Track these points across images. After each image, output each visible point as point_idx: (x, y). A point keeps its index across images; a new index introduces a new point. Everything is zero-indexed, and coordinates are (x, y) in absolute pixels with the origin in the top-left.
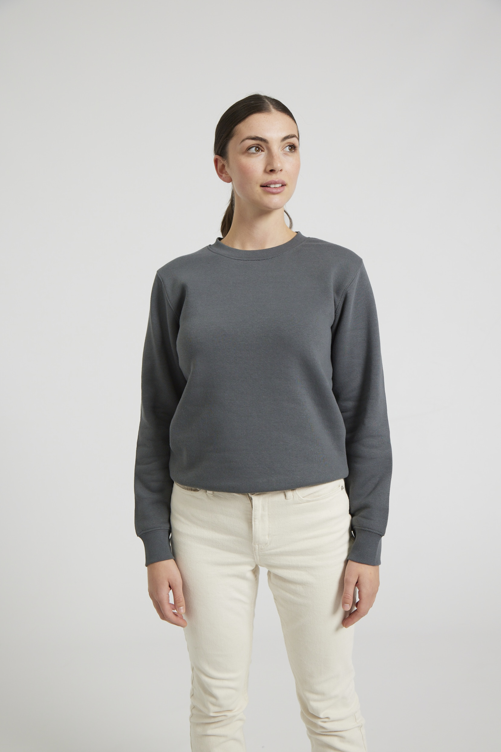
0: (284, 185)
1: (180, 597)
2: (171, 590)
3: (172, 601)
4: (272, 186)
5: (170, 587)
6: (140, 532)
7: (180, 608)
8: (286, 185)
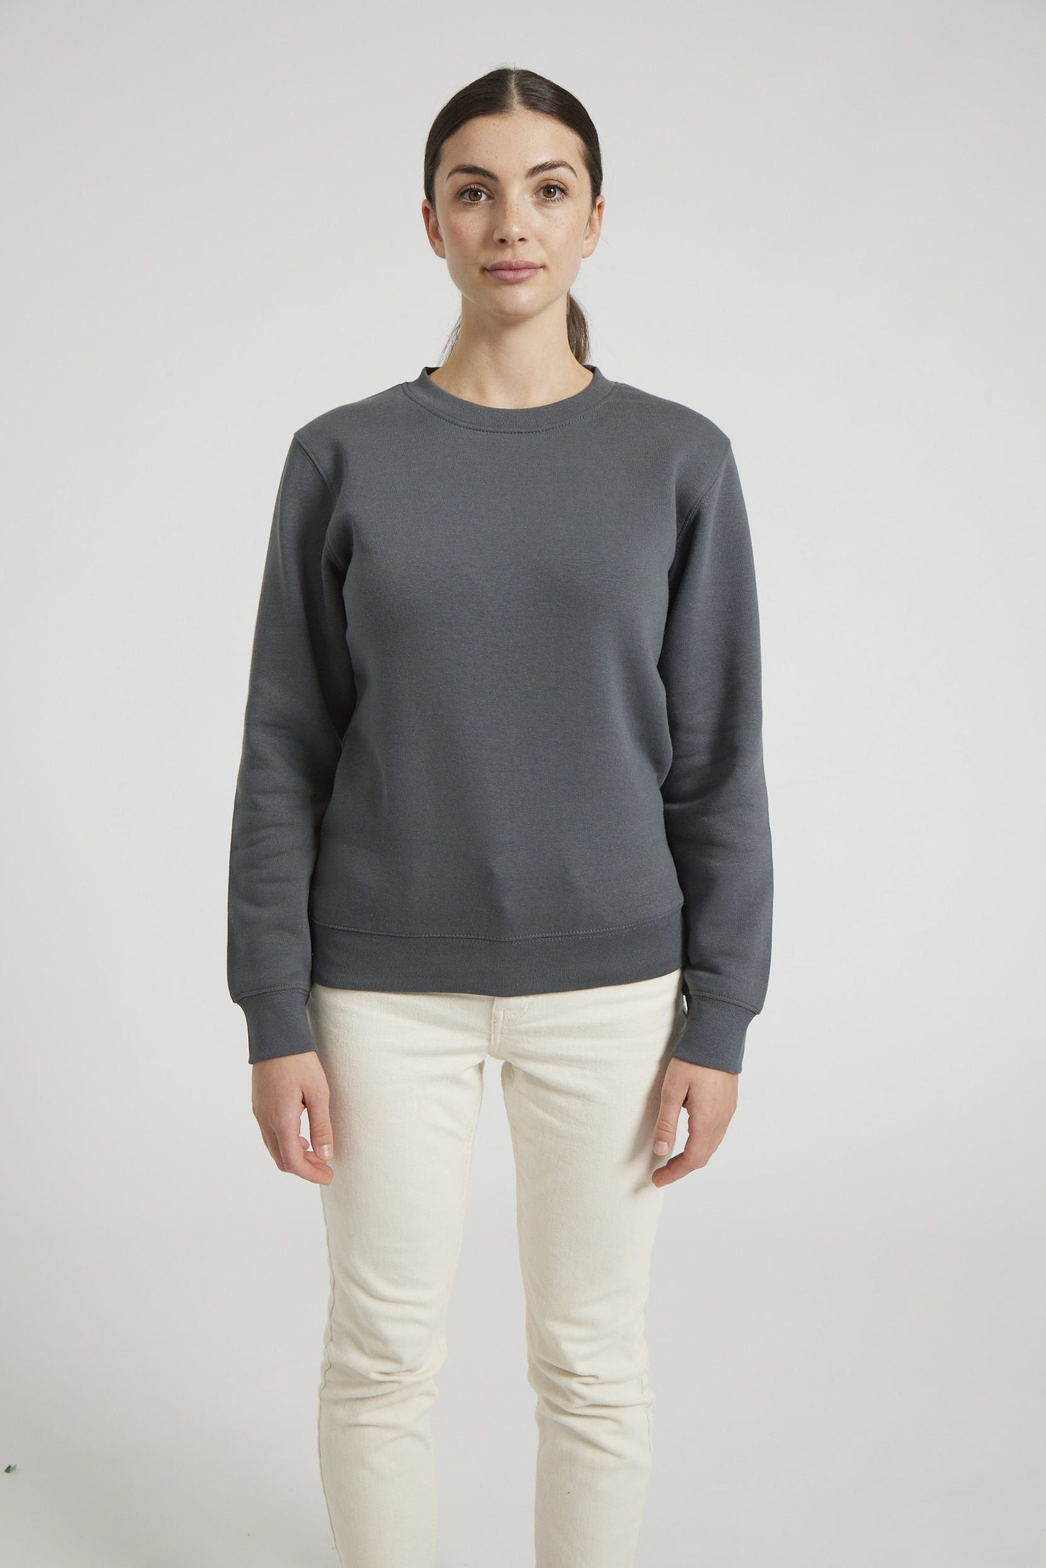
1: (323, 1125)
2: (306, 1109)
3: (305, 1133)
5: (304, 1102)
6: (238, 995)
7: (323, 1147)
8: (542, 269)
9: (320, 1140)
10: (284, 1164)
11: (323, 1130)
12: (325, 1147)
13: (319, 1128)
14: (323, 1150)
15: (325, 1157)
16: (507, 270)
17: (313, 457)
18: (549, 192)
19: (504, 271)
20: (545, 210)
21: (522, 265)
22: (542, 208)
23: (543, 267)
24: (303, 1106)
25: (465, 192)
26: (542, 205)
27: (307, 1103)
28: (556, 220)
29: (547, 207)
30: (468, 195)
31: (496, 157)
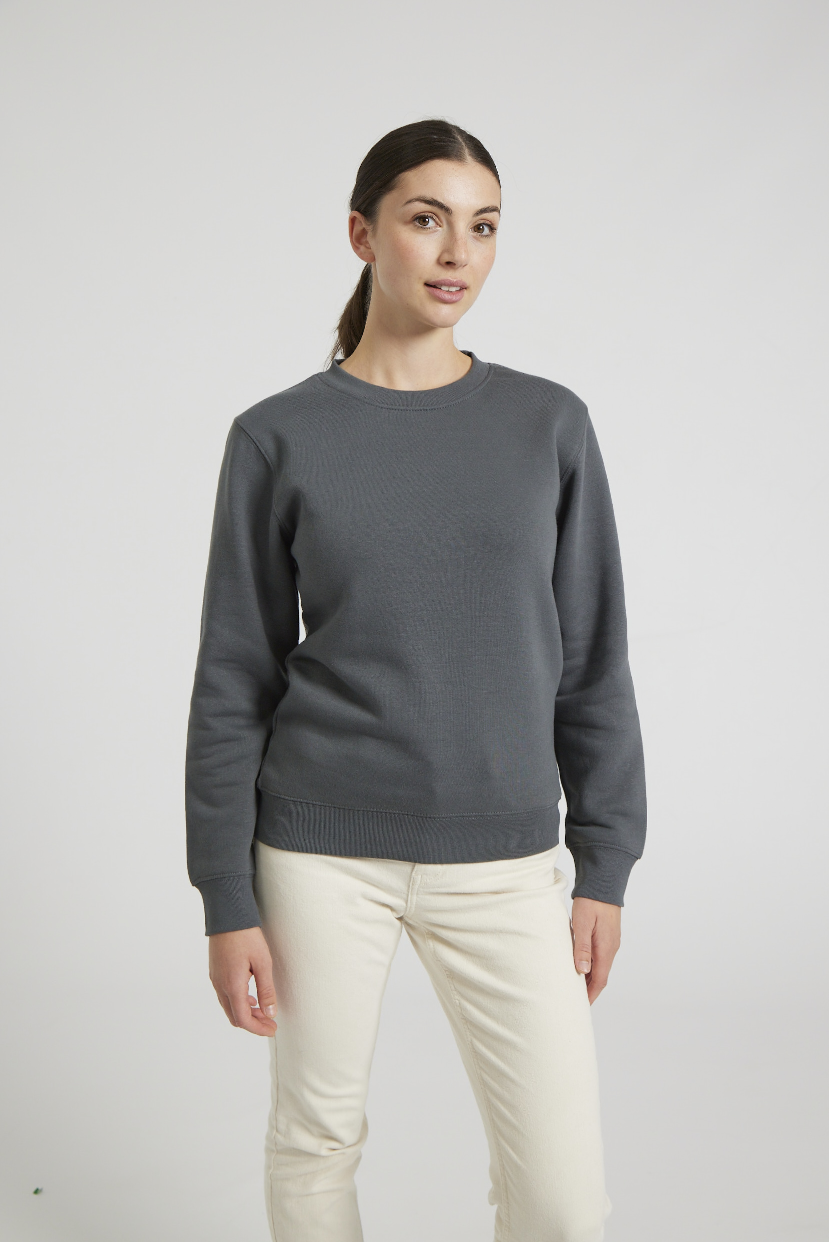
0: (463, 288)
1: (268, 988)
2: (253, 976)
3: (253, 992)
4: (445, 288)
5: (251, 971)
6: (197, 878)
7: (268, 1007)
9: (266, 1001)
10: (236, 1021)
11: (268, 993)
12: (271, 1007)
13: (265, 992)
14: (269, 1009)
15: (271, 1015)
17: (255, 440)
24: (251, 974)
27: (254, 972)
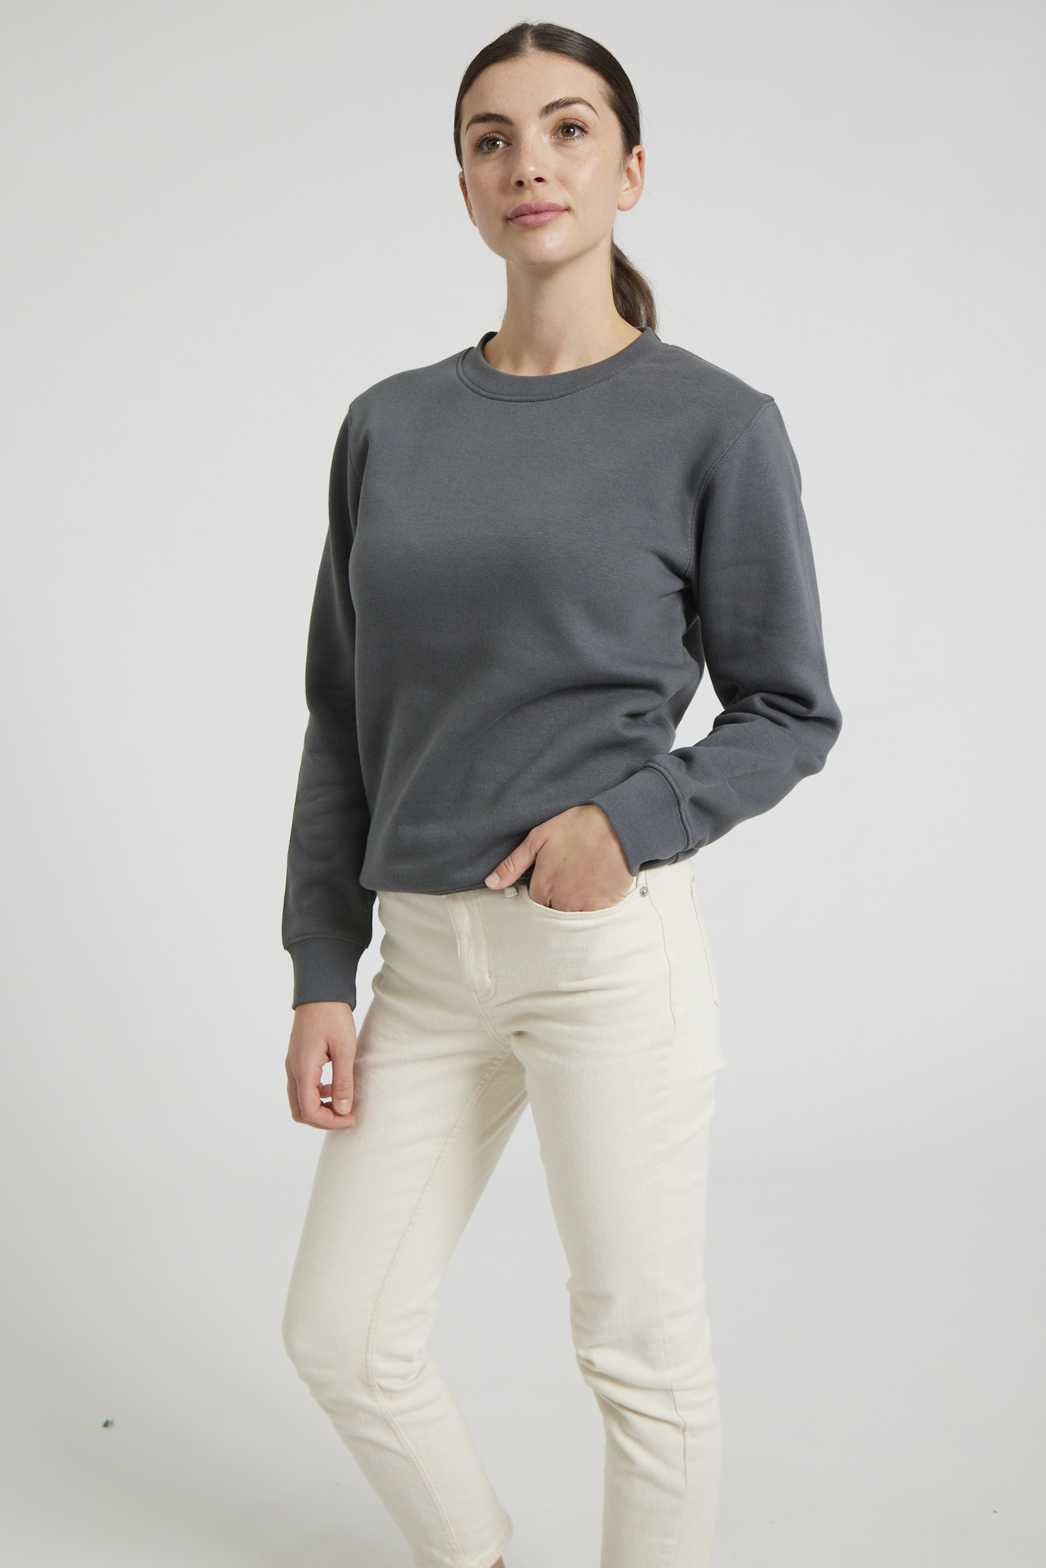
1: (345, 1079)
7: (341, 1101)
8: (567, 213)
9: (340, 1094)
11: (343, 1085)
12: (344, 1101)
13: (341, 1080)
14: (342, 1104)
16: (528, 214)
18: (568, 131)
19: (524, 217)
20: (564, 150)
21: (543, 208)
22: (562, 148)
23: (568, 209)
25: (483, 141)
26: (562, 146)
27: (332, 1055)
28: (577, 159)
29: (567, 147)
30: (486, 144)
31: (508, 100)
